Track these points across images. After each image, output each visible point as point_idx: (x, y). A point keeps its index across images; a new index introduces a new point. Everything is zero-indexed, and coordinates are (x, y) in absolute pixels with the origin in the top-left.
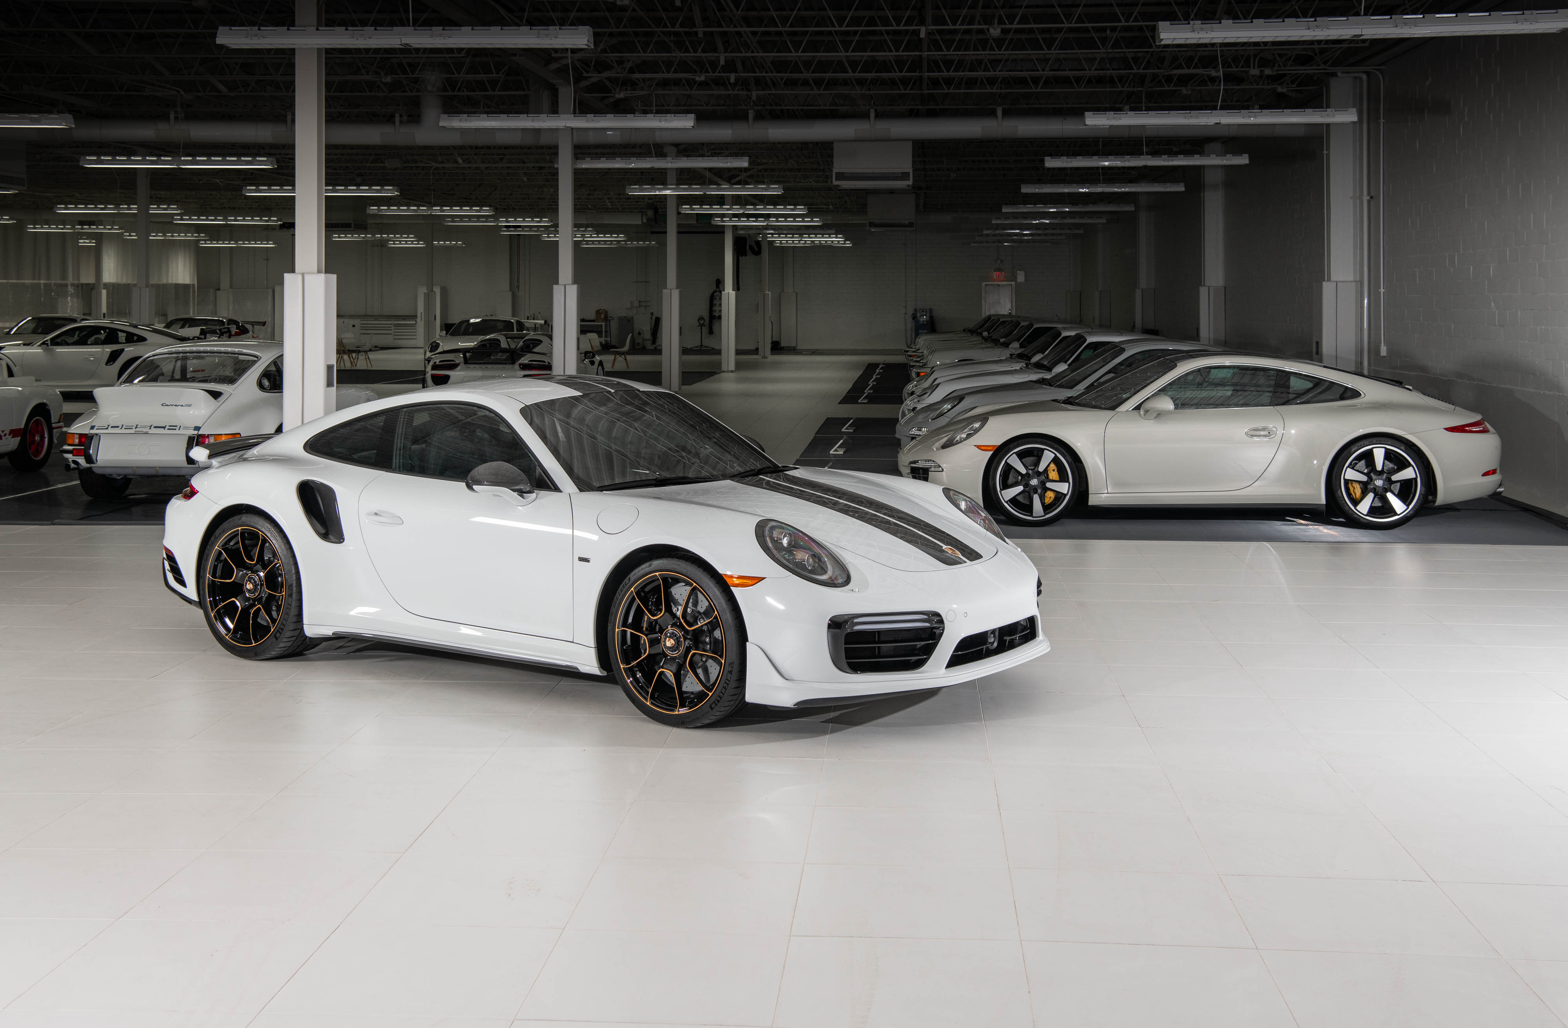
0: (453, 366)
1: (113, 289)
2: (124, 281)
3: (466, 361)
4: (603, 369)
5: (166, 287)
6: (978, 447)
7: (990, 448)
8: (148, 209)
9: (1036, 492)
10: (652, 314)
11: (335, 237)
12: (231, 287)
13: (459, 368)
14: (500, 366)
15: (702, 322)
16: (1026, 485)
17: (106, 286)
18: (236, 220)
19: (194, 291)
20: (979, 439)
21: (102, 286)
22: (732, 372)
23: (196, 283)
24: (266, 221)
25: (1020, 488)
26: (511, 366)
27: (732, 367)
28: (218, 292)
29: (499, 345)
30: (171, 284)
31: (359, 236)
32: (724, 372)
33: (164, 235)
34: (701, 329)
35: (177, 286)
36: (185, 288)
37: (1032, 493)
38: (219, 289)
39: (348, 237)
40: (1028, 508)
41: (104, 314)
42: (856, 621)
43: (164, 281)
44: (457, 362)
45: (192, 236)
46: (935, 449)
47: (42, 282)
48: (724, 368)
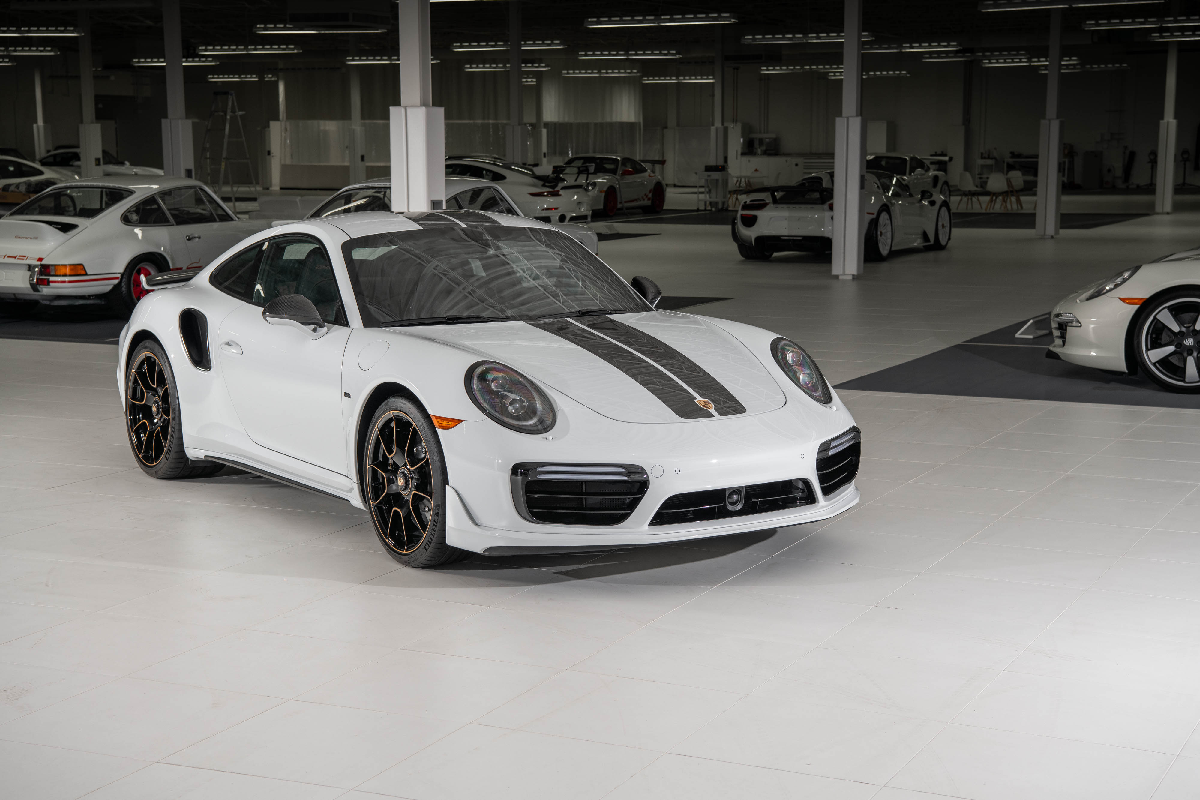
0: (761, 206)
1: (554, 128)
2: (567, 120)
3: (775, 201)
4: (949, 210)
5: (611, 125)
6: (1123, 300)
7: (1136, 301)
8: (521, 45)
9: (1191, 354)
10: (1126, 148)
11: (764, 70)
12: (678, 125)
13: (768, 207)
14: (809, 206)
15: (1186, 156)
16: (1179, 345)
17: (547, 125)
18: (637, 55)
19: (640, 129)
20: (1126, 290)
21: (542, 125)
22: (1168, 213)
23: (641, 121)
24: (665, 55)
25: (1171, 349)
26: (820, 206)
27: (1168, 207)
28: (665, 130)
29: (821, 184)
30: (616, 123)
31: (788, 69)
32: (1158, 214)
33: (599, 72)
34: (1185, 164)
35: (622, 125)
36: (631, 126)
37: (1185, 354)
38: (666, 128)
39: (777, 70)
40: (1179, 372)
41: (545, 154)
42: (539, 469)
43: (608, 120)
44: (767, 201)
45: (625, 72)
46: (1078, 301)
47: (491, 121)
48: (1158, 209)
